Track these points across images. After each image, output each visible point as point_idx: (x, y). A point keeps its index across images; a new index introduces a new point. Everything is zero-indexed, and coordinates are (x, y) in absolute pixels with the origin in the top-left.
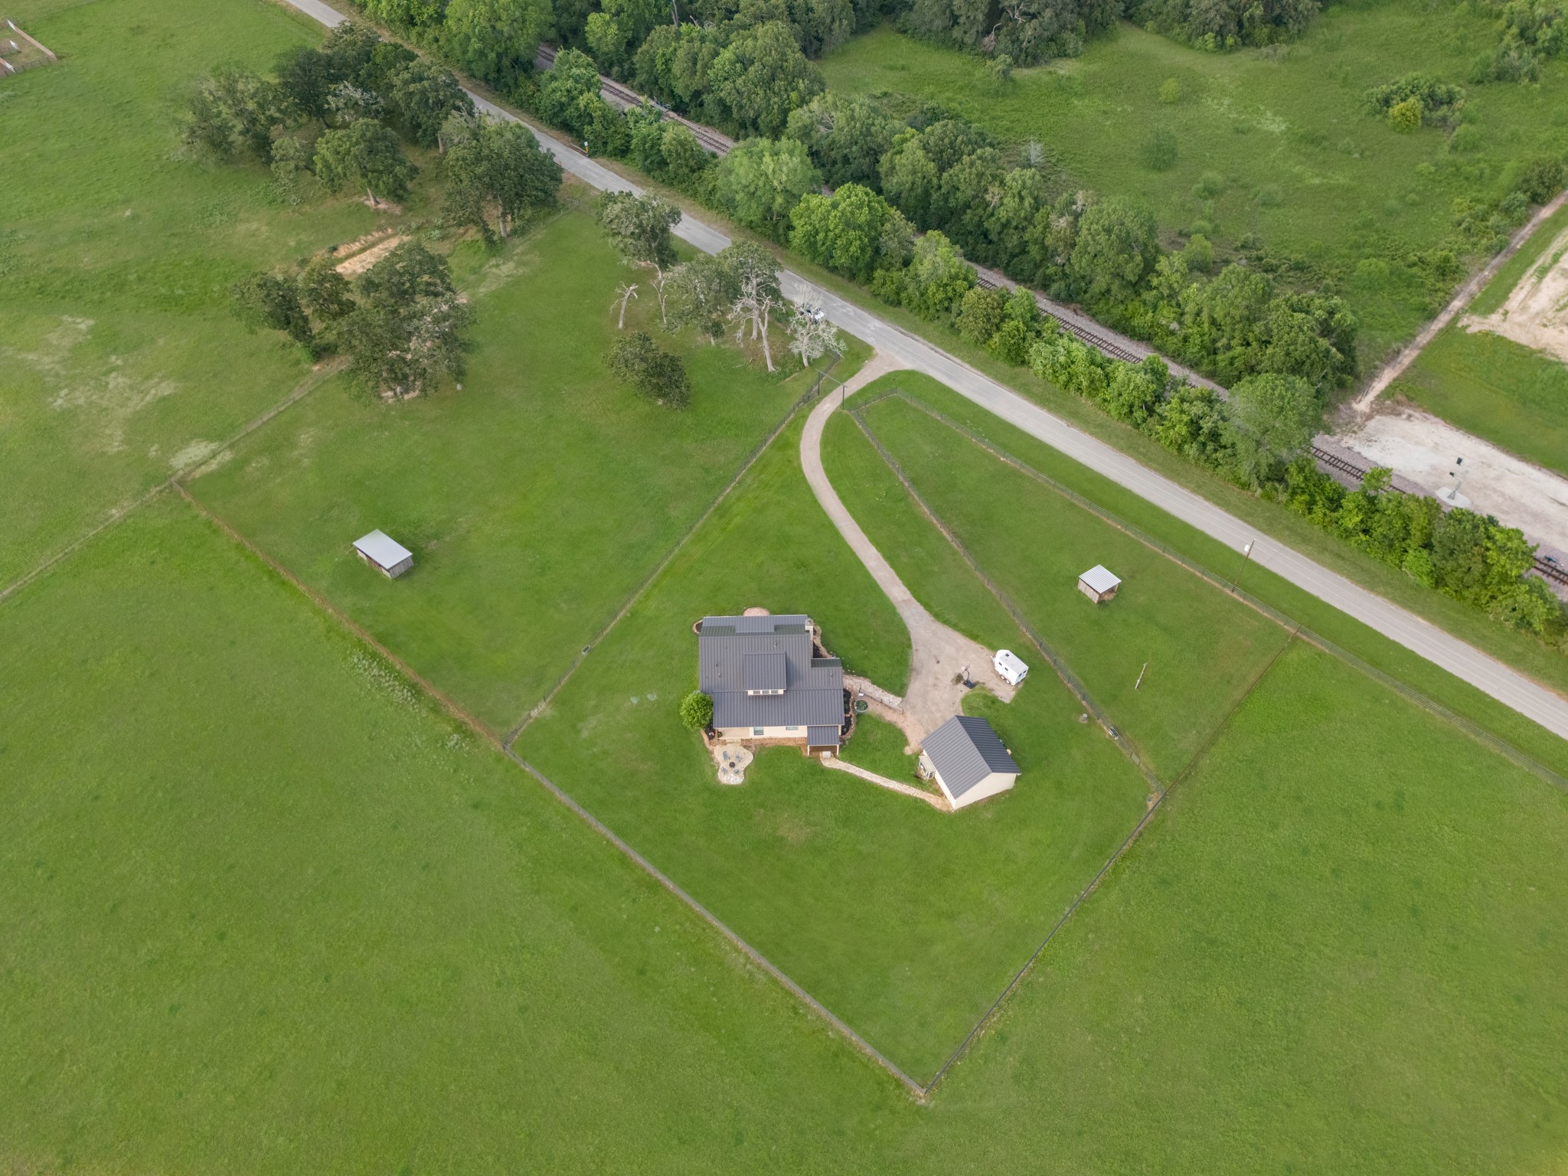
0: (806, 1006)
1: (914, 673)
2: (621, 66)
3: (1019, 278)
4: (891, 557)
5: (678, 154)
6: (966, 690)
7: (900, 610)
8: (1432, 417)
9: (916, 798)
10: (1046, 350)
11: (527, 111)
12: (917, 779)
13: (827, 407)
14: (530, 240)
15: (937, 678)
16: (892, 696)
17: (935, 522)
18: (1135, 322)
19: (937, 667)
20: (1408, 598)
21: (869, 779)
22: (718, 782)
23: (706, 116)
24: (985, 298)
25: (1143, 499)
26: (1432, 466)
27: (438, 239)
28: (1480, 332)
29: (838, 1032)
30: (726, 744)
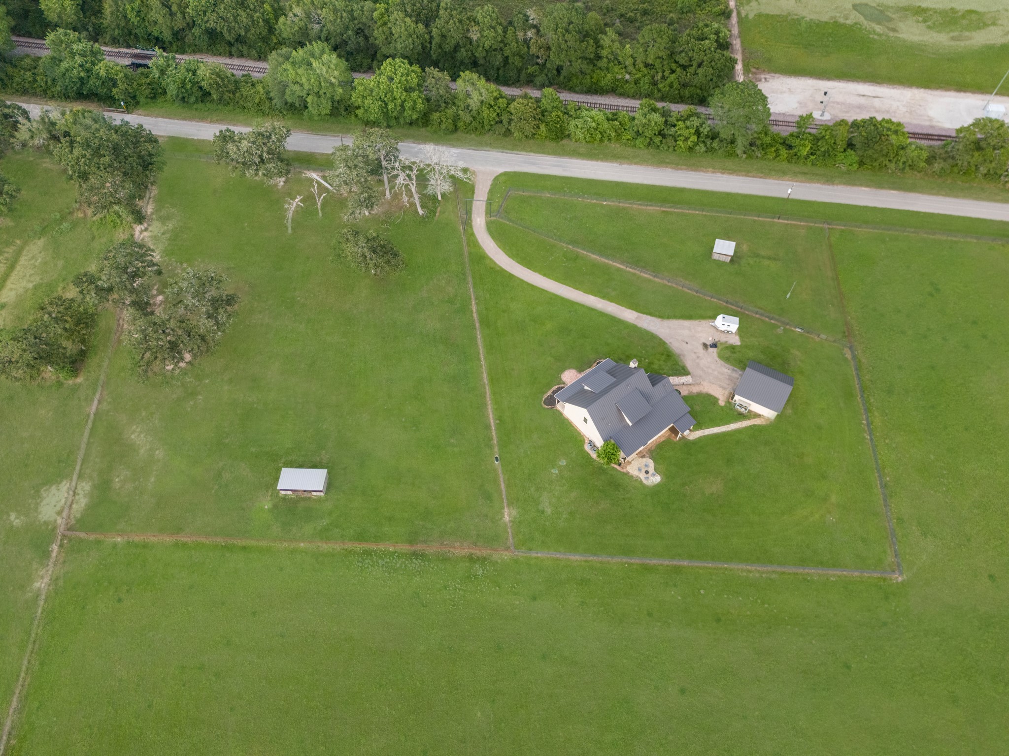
0: (808, 574)
1: (682, 357)
2: (87, 30)
3: (510, 83)
4: (605, 296)
5: (218, 84)
6: (715, 350)
7: (639, 325)
8: (777, 75)
9: (750, 426)
10: (579, 123)
11: (35, 95)
12: (741, 416)
13: (479, 221)
14: (150, 198)
15: (695, 353)
16: (684, 377)
17: (607, 261)
18: (603, 83)
19: (689, 346)
20: (849, 179)
21: (719, 431)
22: (648, 487)
23: (189, 47)
24: (528, 105)
25: (694, 189)
26: (798, 102)
27: (71, 230)
28: (755, 15)
29: (834, 575)
30: (631, 463)
